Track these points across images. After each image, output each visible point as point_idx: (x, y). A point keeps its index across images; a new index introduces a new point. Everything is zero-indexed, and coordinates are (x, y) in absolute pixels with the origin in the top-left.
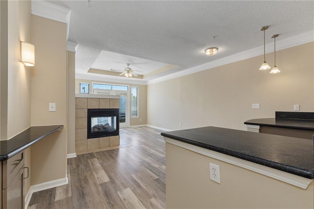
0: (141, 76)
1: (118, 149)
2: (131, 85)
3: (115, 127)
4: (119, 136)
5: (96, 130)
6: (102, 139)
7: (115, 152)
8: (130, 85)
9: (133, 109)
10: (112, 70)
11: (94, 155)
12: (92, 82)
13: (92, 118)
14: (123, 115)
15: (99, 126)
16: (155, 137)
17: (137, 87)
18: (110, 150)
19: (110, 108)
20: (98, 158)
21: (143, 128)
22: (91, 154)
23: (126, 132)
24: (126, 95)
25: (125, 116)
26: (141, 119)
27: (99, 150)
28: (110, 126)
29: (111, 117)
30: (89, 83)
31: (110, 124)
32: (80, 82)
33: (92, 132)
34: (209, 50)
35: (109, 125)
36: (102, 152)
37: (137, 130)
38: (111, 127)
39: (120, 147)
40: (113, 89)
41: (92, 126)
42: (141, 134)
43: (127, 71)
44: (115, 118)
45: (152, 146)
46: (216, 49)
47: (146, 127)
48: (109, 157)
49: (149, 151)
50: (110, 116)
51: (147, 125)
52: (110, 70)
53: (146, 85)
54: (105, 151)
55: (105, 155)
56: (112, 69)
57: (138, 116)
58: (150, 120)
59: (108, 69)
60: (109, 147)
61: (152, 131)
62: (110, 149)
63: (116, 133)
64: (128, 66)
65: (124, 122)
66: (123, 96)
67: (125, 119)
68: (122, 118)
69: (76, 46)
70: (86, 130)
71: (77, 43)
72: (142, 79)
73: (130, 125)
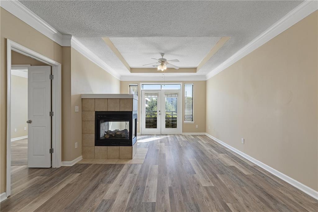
0: (194, 69)
4: (131, 147)
5: (107, 137)
9: (187, 112)
10: (154, 66)
12: (140, 83)
17: (193, 84)
19: (121, 111)
25: (176, 120)
32: (130, 84)
33: (100, 139)
39: (128, 162)
51: (206, 134)
53: (206, 81)
57: (193, 120)
58: (209, 127)
64: (162, 56)
65: (176, 127)
66: (174, 97)
67: (177, 123)
68: (173, 123)
69: (71, 38)
70: (93, 135)
71: (71, 35)
72: (196, 72)
73: (183, 132)
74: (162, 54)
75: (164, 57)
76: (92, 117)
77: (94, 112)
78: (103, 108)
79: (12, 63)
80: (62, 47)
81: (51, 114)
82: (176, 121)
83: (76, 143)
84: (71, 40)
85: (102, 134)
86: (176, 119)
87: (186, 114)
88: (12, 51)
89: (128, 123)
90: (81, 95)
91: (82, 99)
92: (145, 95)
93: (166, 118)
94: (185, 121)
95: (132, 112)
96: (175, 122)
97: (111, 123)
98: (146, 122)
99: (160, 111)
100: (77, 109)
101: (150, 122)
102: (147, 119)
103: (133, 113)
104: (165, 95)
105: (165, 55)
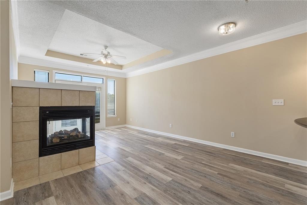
0: (121, 67)
1: (94, 169)
2: (108, 77)
3: (88, 134)
4: (94, 146)
5: (56, 141)
6: (66, 156)
7: (89, 177)
8: (106, 78)
9: (110, 106)
10: (83, 55)
11: (49, 186)
12: (53, 70)
13: (48, 122)
14: (97, 114)
15: (62, 134)
16: (142, 142)
17: (115, 80)
18: (81, 172)
19: (80, 105)
20: (57, 197)
21: (123, 129)
22: (44, 186)
23: (102, 136)
24: (101, 89)
26: (119, 119)
27: (60, 175)
28: (79, 132)
29: (81, 119)
30: (48, 72)
31: (80, 130)
32: (35, 70)
33: (47, 145)
34: (223, 27)
35: (78, 130)
36: (66, 178)
37: (116, 133)
38: (81, 135)
39: (97, 164)
40: (83, 81)
41: (49, 135)
42: (122, 138)
43: (104, 56)
44: (88, 120)
45: (144, 160)
46: (234, 25)
47: (126, 128)
48: (78, 190)
49: (144, 169)
50: (79, 118)
51: (126, 125)
52: (79, 55)
53: (126, 78)
54: (72, 176)
55: (72, 187)
56: (82, 53)
57: (115, 114)
58: (131, 119)
59: (77, 53)
60: (78, 166)
61: (135, 133)
62: (79, 169)
63: (90, 142)
64: (106, 49)
65: (99, 122)
67: (100, 118)
70: (37, 142)
72: (122, 70)
73: (106, 127)
74: (106, 47)
76: (34, 116)
77: (38, 108)
82: (99, 116)
86: (99, 114)
87: (108, 108)
90: (11, 82)
91: (12, 87)
94: (108, 116)
95: (94, 107)
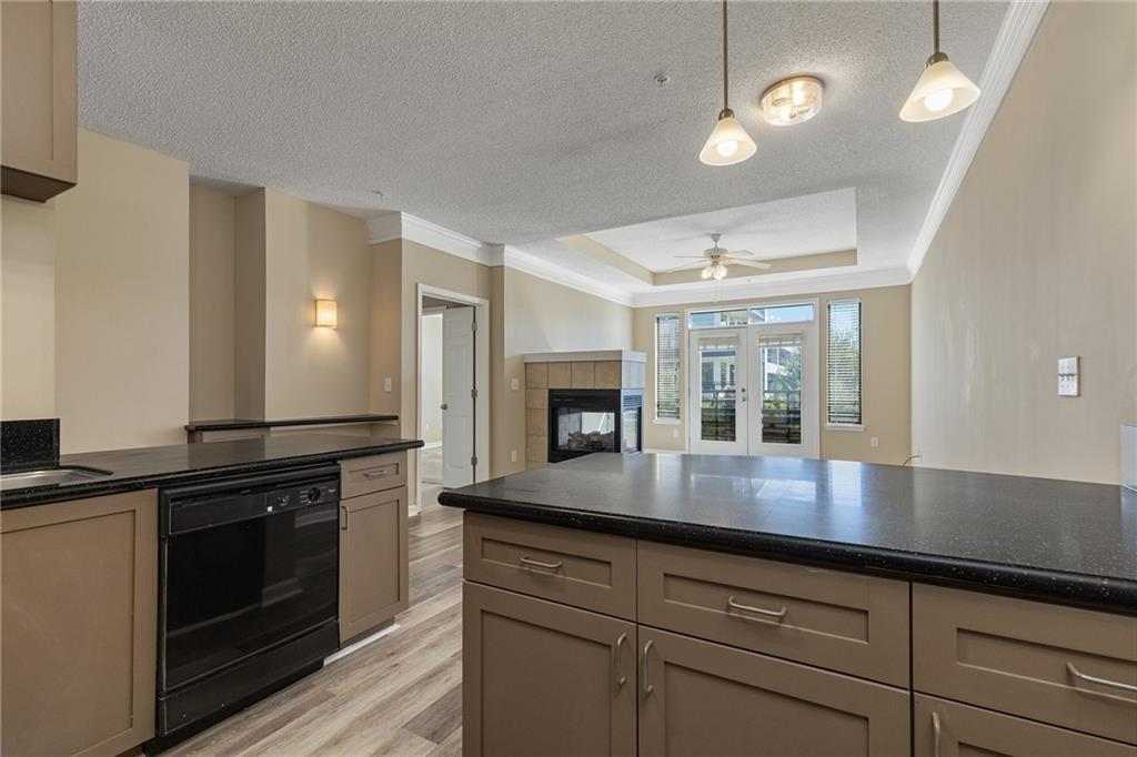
2: (826, 298)
8: (821, 298)
9: (839, 392)
12: (686, 309)
13: (561, 415)
17: (860, 300)
19: (597, 388)
25: (799, 419)
26: (874, 440)
33: (559, 448)
53: (909, 285)
57: (863, 422)
64: (716, 241)
65: (798, 441)
66: (790, 345)
67: (800, 429)
68: (791, 426)
69: (503, 250)
70: (546, 440)
71: (503, 245)
72: (856, 264)
74: (716, 237)
75: (720, 245)
76: (543, 402)
77: (547, 391)
78: (562, 383)
79: (423, 307)
80: (491, 268)
81: (474, 394)
82: (798, 421)
83: (514, 453)
84: (505, 253)
85: (563, 439)
86: (797, 416)
87: (836, 398)
88: (424, 297)
89: (612, 415)
90: (523, 356)
91: (526, 364)
92: (700, 344)
93: (763, 412)
94: (829, 424)
95: (619, 391)
96: (794, 424)
97: (587, 416)
98: (703, 422)
99: (743, 390)
100: (515, 384)
101: (717, 422)
102: (706, 414)
103: (624, 393)
104: (760, 341)
105: (721, 238)
